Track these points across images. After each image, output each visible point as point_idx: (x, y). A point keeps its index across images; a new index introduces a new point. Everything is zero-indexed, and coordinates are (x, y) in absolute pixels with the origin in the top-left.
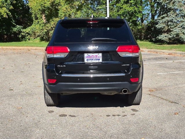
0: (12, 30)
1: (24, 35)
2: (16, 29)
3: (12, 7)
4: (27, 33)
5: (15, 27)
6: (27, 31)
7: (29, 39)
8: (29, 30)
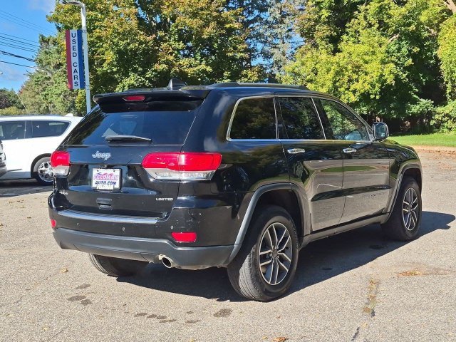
0: (409, 108)
1: (440, 119)
2: (418, 107)
3: (410, 61)
4: (447, 115)
5: (416, 104)
6: (447, 112)
7: (450, 129)
8: (451, 108)
